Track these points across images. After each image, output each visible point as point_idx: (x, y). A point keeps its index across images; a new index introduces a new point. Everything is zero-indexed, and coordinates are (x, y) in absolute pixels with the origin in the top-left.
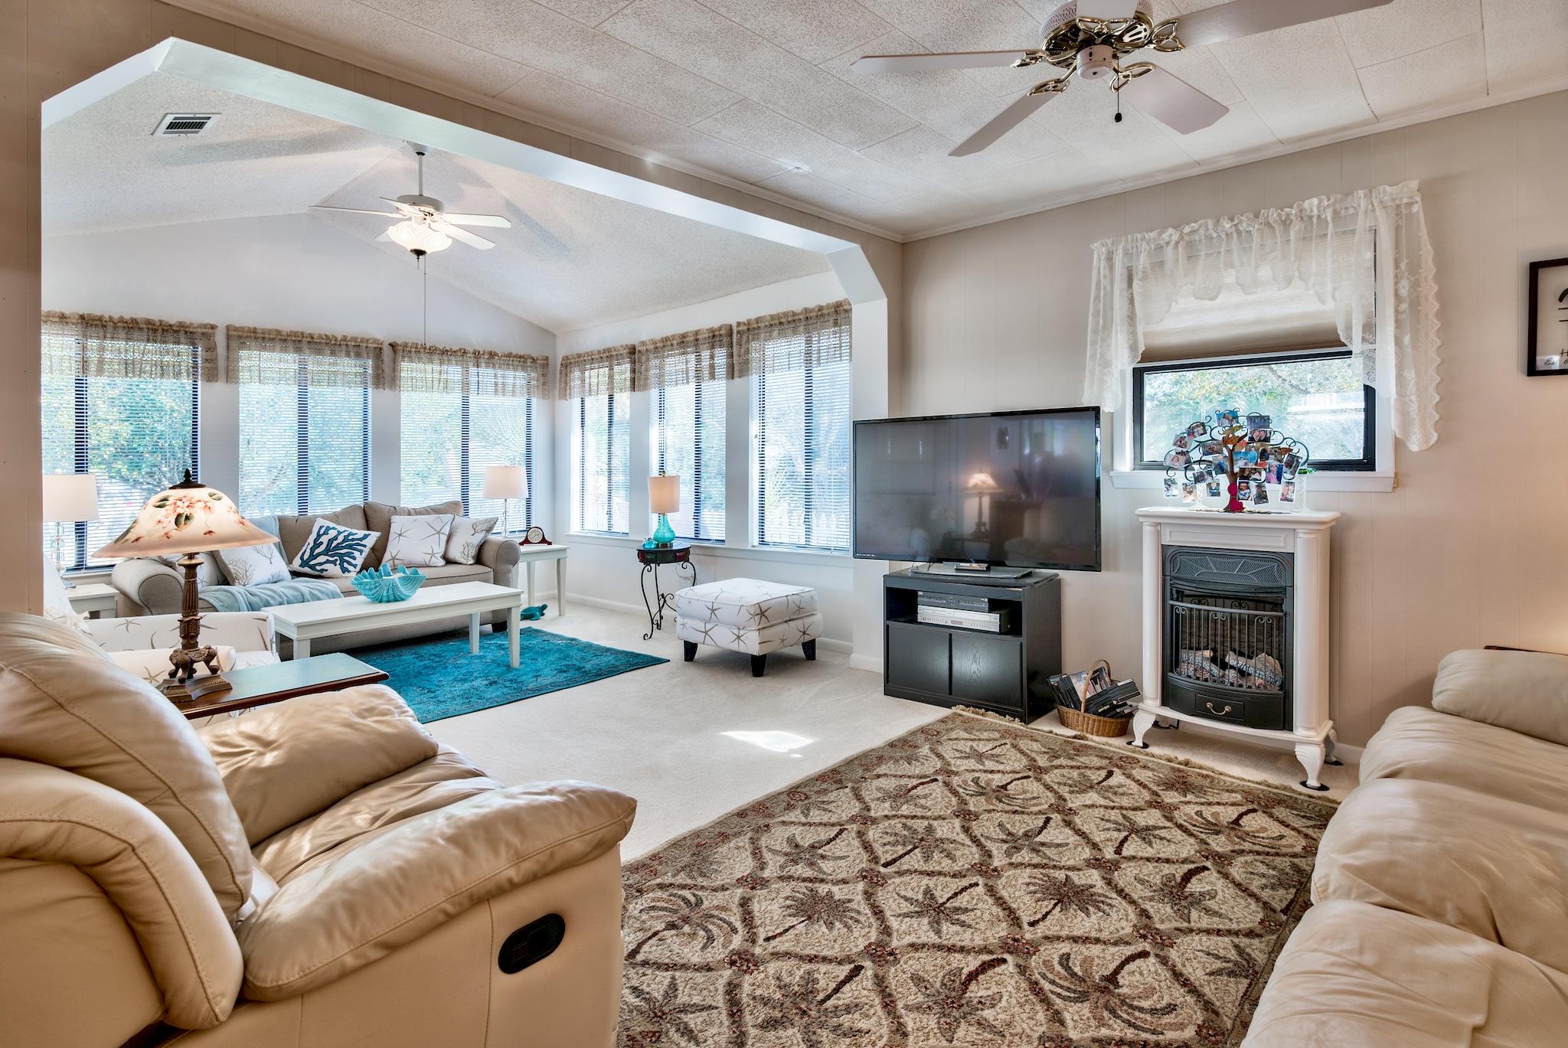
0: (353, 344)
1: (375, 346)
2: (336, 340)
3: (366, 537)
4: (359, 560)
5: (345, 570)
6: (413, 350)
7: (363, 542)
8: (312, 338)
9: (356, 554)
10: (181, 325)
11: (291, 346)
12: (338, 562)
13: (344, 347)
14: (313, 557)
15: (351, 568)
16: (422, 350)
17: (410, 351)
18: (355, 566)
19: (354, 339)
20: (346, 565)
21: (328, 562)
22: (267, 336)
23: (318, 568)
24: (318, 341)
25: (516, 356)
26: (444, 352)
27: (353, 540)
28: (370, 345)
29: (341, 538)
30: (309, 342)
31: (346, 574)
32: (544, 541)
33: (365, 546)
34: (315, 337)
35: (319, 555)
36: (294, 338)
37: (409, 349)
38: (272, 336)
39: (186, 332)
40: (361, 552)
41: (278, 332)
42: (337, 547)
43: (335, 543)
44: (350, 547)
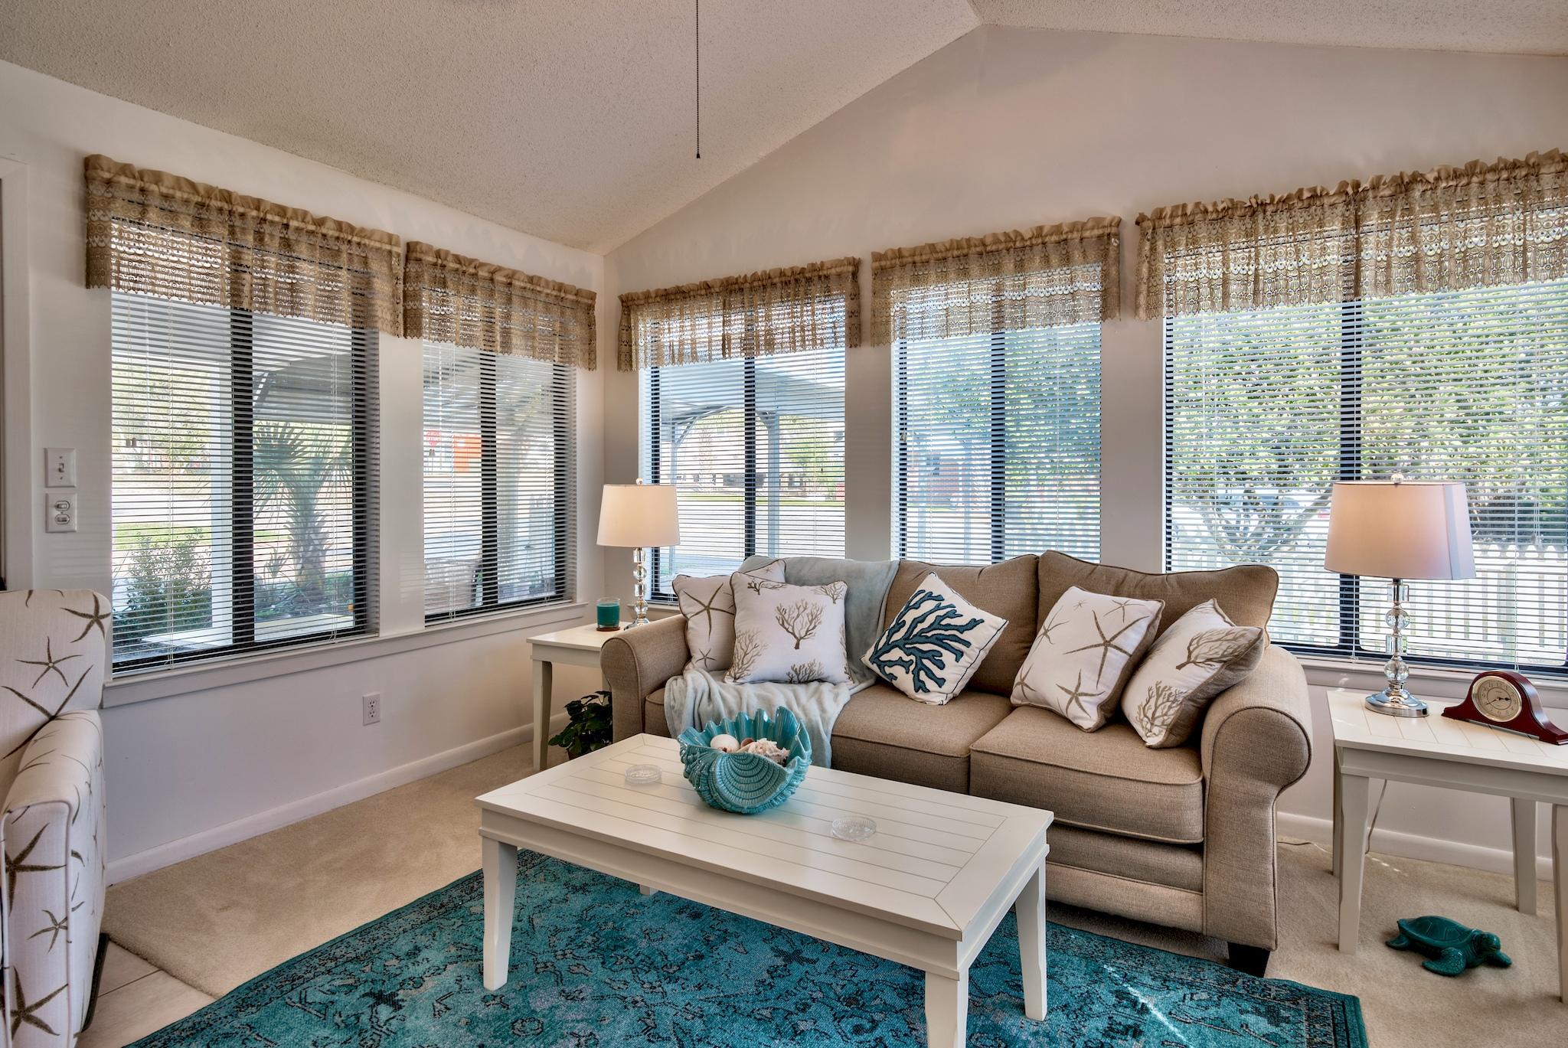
0: (1054, 238)
1: (1096, 232)
2: (1023, 239)
3: (974, 623)
4: (956, 672)
5: (920, 686)
6: (1178, 220)
7: (966, 636)
8: (985, 245)
9: (948, 657)
10: (813, 268)
11: (952, 267)
12: (912, 668)
13: (1038, 249)
14: (889, 646)
15: (930, 684)
16: (1199, 217)
17: (1171, 227)
18: (940, 682)
19: (1057, 229)
20: (923, 676)
21: (900, 662)
22: (917, 259)
23: (888, 670)
24: (994, 248)
25: (1494, 169)
26: (1256, 209)
27: (948, 627)
28: (1087, 234)
29: (931, 619)
30: (980, 254)
31: (921, 695)
32: (1526, 724)
33: (967, 644)
34: (988, 241)
35: (895, 645)
36: (956, 253)
37: (1168, 222)
38: (924, 257)
39: (820, 277)
40: (959, 655)
41: (932, 247)
42: (922, 637)
43: (920, 626)
44: (939, 641)
